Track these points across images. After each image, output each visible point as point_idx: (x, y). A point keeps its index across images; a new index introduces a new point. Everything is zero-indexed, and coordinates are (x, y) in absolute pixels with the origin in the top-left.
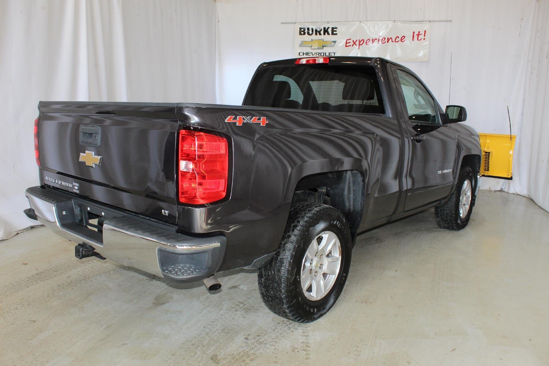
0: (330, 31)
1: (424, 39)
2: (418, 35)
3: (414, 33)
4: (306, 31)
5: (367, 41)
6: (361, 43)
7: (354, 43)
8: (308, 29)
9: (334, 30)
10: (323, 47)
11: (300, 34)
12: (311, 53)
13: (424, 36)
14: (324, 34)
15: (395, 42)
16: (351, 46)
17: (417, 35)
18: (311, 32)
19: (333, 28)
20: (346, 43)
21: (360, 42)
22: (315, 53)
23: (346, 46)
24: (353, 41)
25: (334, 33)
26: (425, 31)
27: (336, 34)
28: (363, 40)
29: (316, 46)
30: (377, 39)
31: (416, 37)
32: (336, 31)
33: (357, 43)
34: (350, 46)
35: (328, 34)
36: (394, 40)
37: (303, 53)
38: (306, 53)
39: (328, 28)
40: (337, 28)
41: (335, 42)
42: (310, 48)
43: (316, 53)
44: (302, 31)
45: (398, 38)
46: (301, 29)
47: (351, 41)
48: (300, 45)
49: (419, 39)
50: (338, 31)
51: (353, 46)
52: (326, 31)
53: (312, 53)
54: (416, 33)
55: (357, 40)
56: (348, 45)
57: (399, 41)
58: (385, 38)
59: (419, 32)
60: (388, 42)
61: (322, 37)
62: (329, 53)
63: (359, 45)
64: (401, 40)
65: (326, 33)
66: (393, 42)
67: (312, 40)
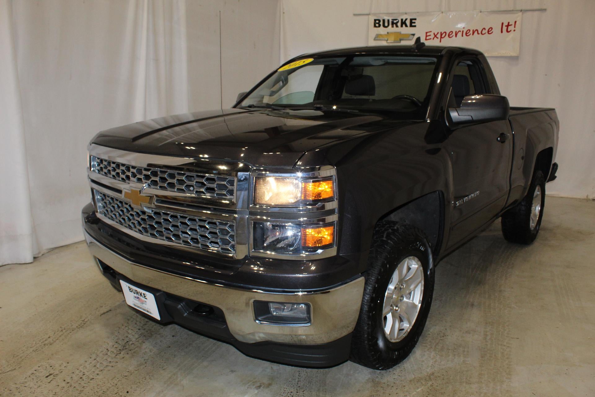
0: (408, 23)
1: (514, 30)
2: (508, 26)
3: (503, 24)
4: (381, 23)
5: (449, 33)
6: (443, 36)
7: (435, 36)
8: (384, 21)
9: (413, 21)
10: (401, 40)
11: (375, 26)
13: (515, 27)
14: (402, 26)
15: (482, 34)
16: (432, 38)
17: (506, 26)
18: (386, 24)
19: (411, 20)
20: (426, 36)
21: (441, 35)
23: (426, 40)
24: (434, 34)
25: (413, 24)
26: (515, 22)
27: (415, 26)
28: (445, 32)
29: (391, 39)
30: (460, 32)
31: (505, 28)
32: (414, 23)
33: (439, 36)
34: (430, 39)
35: (406, 26)
36: (480, 32)
39: (406, 19)
40: (415, 19)
42: (386, 42)
44: (377, 23)
45: (485, 29)
46: (375, 20)
47: (432, 34)
48: (375, 38)
49: (509, 30)
50: (417, 23)
51: (433, 39)
52: (403, 23)
54: (506, 24)
55: (438, 33)
56: (428, 38)
58: (470, 30)
59: (509, 23)
60: (473, 34)
61: (399, 29)
63: (441, 37)
64: (488, 31)
65: (404, 25)
66: (478, 33)
67: (388, 33)
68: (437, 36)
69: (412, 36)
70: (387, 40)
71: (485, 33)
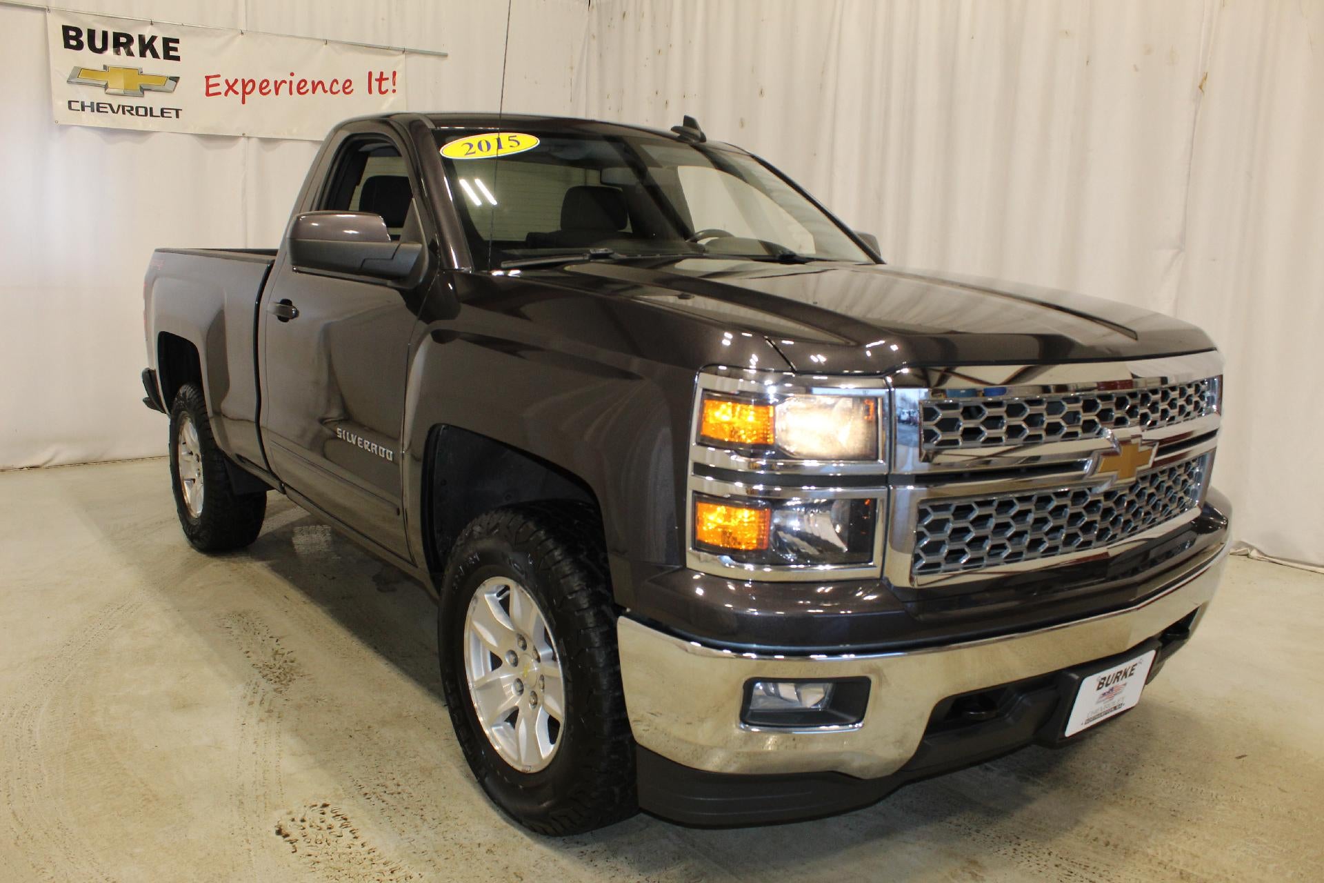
0: (158, 46)
1: (394, 91)
2: (381, 79)
3: (370, 74)
4: (84, 38)
5: (261, 84)
6: (248, 89)
7: (231, 87)
8: (91, 34)
9: (171, 45)
10: (143, 90)
11: (67, 45)
12: (107, 106)
13: (394, 84)
14: (143, 54)
15: (332, 93)
16: (223, 93)
17: (376, 80)
18: (99, 45)
19: (166, 41)
20: (208, 86)
21: (244, 86)
22: (119, 106)
23: (208, 94)
24: (227, 82)
25: (172, 53)
26: (394, 74)
27: (177, 58)
28: (252, 81)
30: (286, 83)
31: (375, 85)
32: (175, 49)
33: (238, 87)
34: (220, 93)
35: (155, 55)
36: (327, 88)
37: (83, 103)
38: (92, 103)
39: (153, 38)
40: (177, 41)
41: (176, 79)
42: (102, 90)
43: (123, 107)
44: (72, 37)
45: (337, 83)
46: (66, 29)
47: (221, 81)
49: (383, 90)
50: (182, 49)
51: (226, 94)
52: (147, 46)
53: (110, 105)
54: (376, 75)
55: (236, 81)
56: (212, 90)
57: (339, 91)
58: (305, 81)
59: (382, 74)
60: (314, 93)
61: (136, 61)
62: (162, 110)
63: (244, 93)
64: (344, 88)
65: (148, 53)
66: (325, 91)
67: (105, 67)
68: (235, 88)
69: (174, 83)
70: (106, 87)
71: (337, 93)
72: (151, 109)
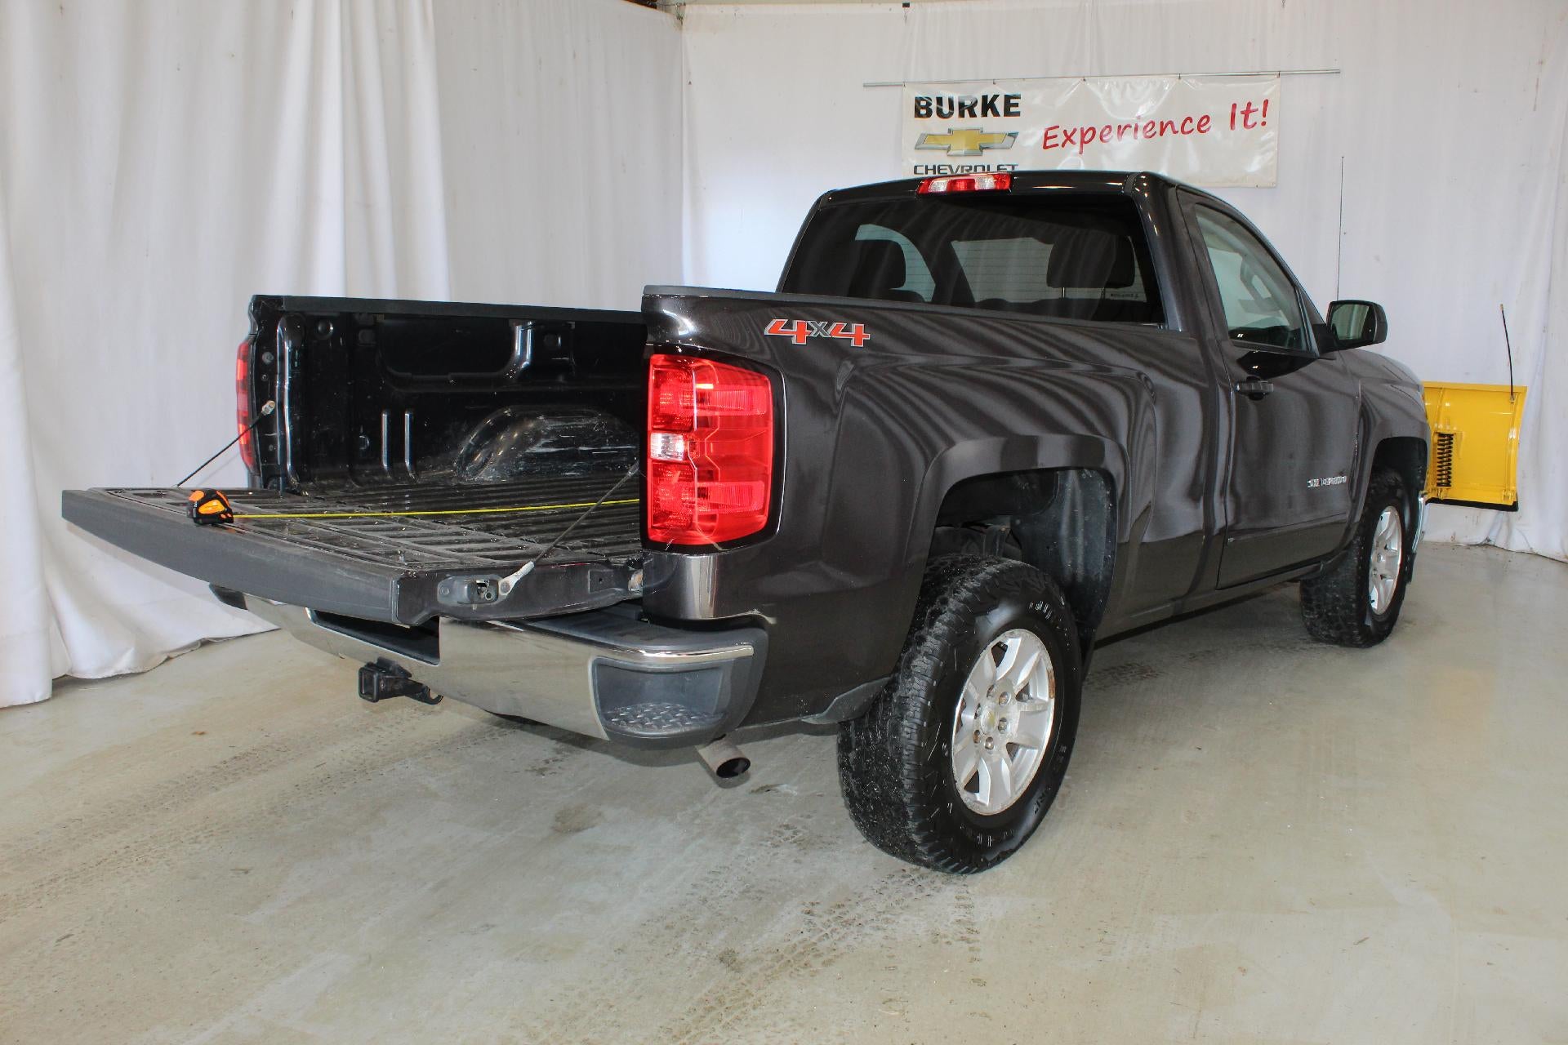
0: (1000, 105)
1: (1264, 124)
2: (1246, 113)
3: (1234, 106)
5: (1102, 133)
6: (1086, 139)
7: (1069, 138)
8: (939, 100)
9: (1012, 101)
10: (982, 149)
11: (918, 114)
12: (947, 167)
13: (1264, 115)
14: (984, 114)
15: (1183, 132)
16: (1060, 144)
17: (1242, 113)
18: (946, 110)
19: (1007, 98)
20: (1047, 138)
21: (1083, 135)
22: (959, 166)
23: (1045, 147)
24: (1065, 132)
25: (1013, 109)
26: (1266, 102)
27: (1017, 114)
28: (1092, 129)
29: (960, 147)
30: (1130, 127)
31: (1239, 118)
32: (1016, 105)
33: (1077, 137)
34: (1057, 145)
35: (996, 114)
36: (1178, 127)
37: (927, 167)
38: (934, 166)
39: (996, 97)
41: (1013, 135)
42: (944, 153)
43: (963, 167)
44: (922, 108)
45: (1191, 122)
46: (918, 100)
47: (1059, 132)
48: (917, 145)
49: (1250, 123)
50: (1023, 106)
51: (1063, 145)
52: (988, 106)
53: (950, 167)
54: (1241, 107)
55: (1075, 130)
56: (1050, 142)
57: (1193, 130)
58: (1153, 123)
59: (1249, 104)
60: (1161, 134)
61: (979, 122)
62: (998, 167)
63: (1083, 142)
64: (1199, 126)
66: (1175, 132)
67: (950, 131)
68: (1072, 138)
69: (1012, 139)
70: (949, 149)
71: (1190, 132)
72: (989, 167)
